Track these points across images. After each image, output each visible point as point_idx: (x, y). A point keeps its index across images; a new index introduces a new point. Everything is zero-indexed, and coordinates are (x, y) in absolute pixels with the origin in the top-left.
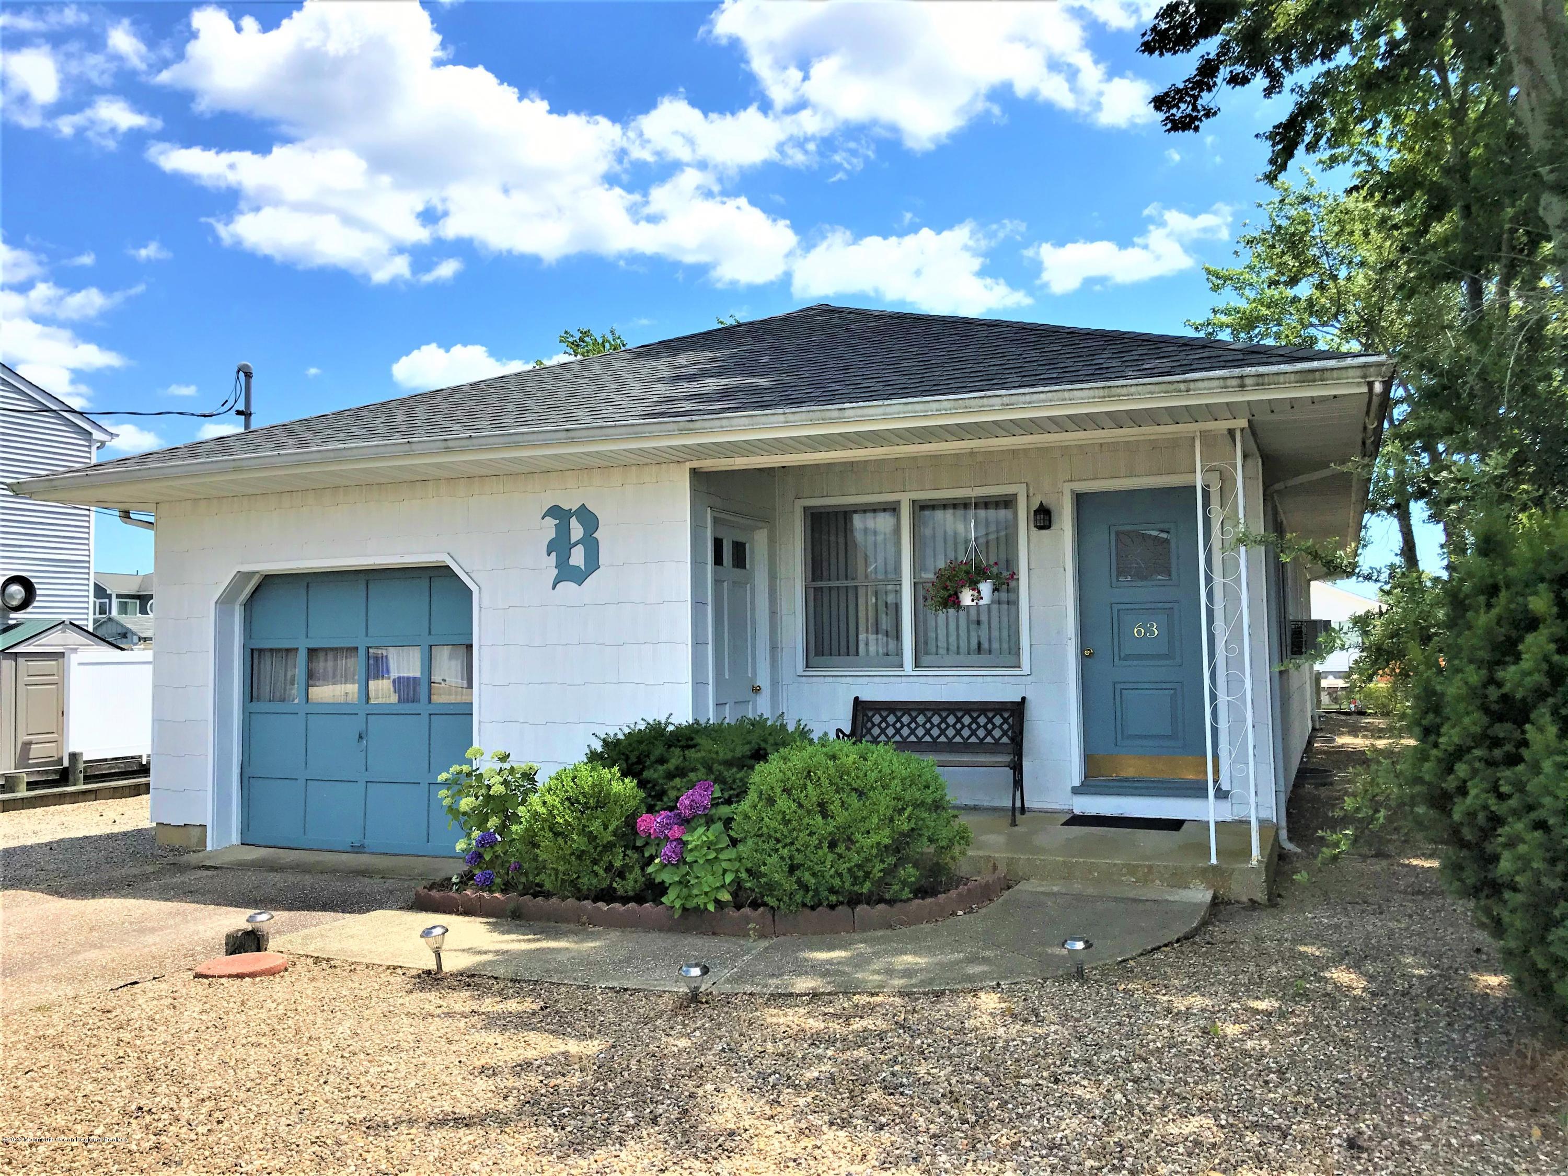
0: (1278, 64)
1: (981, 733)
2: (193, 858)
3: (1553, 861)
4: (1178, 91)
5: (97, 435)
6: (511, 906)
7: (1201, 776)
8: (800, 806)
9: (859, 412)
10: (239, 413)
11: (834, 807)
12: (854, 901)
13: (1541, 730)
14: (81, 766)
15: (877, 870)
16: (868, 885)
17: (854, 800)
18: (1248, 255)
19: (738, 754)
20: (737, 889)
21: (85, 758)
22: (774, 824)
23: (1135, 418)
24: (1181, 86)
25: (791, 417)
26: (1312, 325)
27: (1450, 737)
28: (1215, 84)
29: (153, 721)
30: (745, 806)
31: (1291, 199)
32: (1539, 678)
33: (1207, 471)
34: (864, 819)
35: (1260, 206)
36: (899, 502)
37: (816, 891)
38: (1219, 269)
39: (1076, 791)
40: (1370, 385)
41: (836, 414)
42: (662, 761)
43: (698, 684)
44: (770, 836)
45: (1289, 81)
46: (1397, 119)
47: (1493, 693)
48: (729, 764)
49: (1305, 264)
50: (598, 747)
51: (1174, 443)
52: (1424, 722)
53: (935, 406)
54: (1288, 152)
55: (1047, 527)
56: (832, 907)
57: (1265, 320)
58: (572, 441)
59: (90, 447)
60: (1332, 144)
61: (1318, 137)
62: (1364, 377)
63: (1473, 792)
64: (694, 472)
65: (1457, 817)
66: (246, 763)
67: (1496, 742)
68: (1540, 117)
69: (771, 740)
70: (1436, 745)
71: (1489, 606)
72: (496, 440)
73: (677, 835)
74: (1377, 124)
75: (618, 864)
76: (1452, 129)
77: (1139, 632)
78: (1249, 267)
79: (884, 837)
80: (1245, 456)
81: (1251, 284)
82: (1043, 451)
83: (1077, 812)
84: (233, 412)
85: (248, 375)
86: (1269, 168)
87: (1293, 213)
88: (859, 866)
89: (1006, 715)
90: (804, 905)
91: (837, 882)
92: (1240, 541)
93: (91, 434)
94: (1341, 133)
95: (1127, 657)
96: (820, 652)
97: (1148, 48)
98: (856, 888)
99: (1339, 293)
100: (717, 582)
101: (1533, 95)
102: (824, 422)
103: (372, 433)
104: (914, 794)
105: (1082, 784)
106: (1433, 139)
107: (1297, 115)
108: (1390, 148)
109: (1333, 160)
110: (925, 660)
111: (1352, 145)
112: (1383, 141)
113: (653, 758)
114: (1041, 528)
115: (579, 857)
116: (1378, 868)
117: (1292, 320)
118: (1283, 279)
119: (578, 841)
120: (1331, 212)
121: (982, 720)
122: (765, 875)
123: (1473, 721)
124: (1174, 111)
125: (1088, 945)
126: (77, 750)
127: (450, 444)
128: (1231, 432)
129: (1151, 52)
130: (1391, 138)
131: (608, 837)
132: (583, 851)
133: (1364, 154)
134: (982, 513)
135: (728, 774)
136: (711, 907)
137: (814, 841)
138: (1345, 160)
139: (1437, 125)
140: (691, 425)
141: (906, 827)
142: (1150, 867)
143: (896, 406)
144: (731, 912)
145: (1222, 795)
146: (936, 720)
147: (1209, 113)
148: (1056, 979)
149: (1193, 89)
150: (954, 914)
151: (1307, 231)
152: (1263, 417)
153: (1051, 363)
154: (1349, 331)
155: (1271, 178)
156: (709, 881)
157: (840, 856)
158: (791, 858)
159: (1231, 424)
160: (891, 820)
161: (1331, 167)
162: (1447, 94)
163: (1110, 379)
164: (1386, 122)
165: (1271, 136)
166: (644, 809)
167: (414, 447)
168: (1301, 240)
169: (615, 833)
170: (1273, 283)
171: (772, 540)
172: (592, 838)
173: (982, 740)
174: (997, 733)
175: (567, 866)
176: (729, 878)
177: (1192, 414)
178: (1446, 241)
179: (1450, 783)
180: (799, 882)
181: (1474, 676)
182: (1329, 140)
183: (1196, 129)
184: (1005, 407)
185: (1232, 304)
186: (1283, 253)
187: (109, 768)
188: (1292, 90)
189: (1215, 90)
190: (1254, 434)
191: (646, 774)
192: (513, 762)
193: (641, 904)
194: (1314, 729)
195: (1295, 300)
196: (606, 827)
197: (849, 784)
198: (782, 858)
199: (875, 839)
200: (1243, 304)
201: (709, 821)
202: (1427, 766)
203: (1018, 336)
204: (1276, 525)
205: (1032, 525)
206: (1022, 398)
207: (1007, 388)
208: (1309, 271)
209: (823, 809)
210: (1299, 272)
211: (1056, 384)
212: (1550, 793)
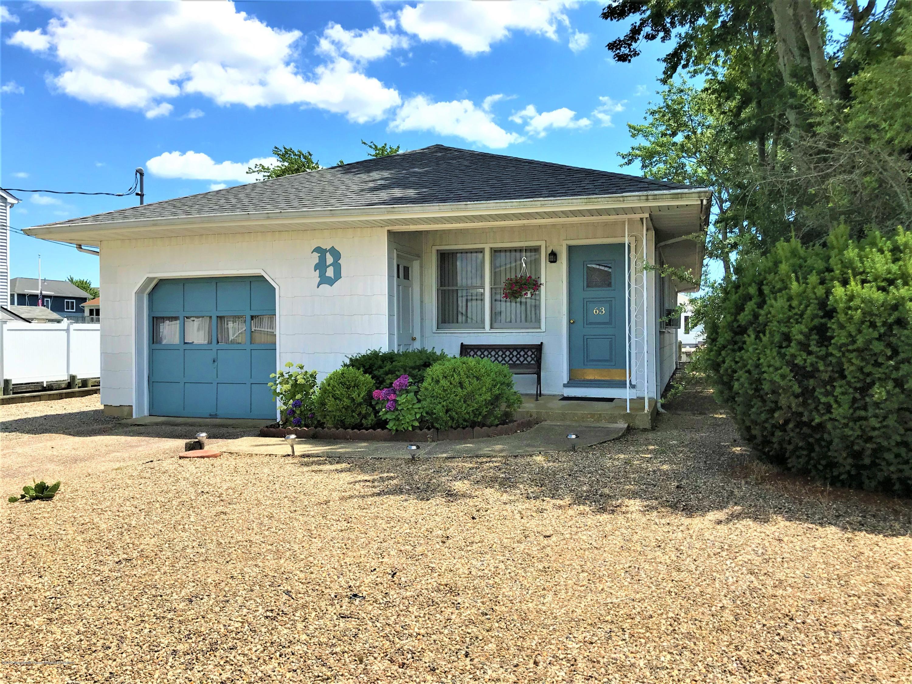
0: (668, 25)
1: (522, 359)
2: (129, 421)
3: (751, 384)
4: (620, 41)
5: (10, 200)
6: (311, 433)
7: (623, 379)
8: (451, 384)
9: (475, 206)
10: (137, 194)
11: (466, 384)
12: (473, 425)
13: (749, 336)
14: (11, 387)
15: (484, 411)
16: (480, 417)
17: (475, 382)
18: (650, 119)
19: (418, 364)
20: (421, 420)
21: (13, 382)
22: (440, 392)
23: (599, 212)
24: (622, 39)
25: (442, 207)
26: (683, 157)
27: (721, 341)
28: (638, 39)
29: (101, 354)
30: (425, 384)
31: (674, 90)
32: (750, 317)
33: (630, 236)
34: (479, 389)
35: (658, 93)
36: (484, 248)
37: (457, 420)
38: (635, 125)
39: (565, 386)
40: (702, 201)
41: (464, 206)
42: (381, 367)
43: (391, 334)
44: (437, 397)
45: (674, 32)
46: (728, 53)
47: (735, 325)
48: (413, 368)
49: (680, 125)
50: (348, 362)
51: (615, 223)
52: (712, 337)
53: (510, 204)
54: (674, 69)
55: (555, 262)
56: (464, 428)
57: (659, 153)
58: (333, 216)
59: (6, 206)
60: (696, 64)
61: (688, 61)
62: (699, 197)
63: (727, 361)
64: (389, 231)
65: (721, 372)
66: (151, 376)
67: (735, 343)
68: (788, 68)
69: (431, 358)
70: (715, 345)
71: (736, 293)
72: (294, 214)
73: (393, 398)
74: (717, 56)
75: (364, 412)
76: (754, 61)
77: (596, 312)
78: (651, 124)
79: (488, 397)
80: (647, 230)
81: (652, 134)
82: (554, 225)
83: (565, 395)
84: (135, 194)
85: (142, 175)
86: (663, 76)
87: (675, 97)
88: (477, 409)
89: (533, 351)
90: (452, 427)
91: (467, 416)
92: (645, 268)
93: (6, 199)
94: (699, 59)
95: (591, 323)
96: (444, 321)
97: (605, 16)
98: (475, 419)
99: (697, 141)
100: (398, 286)
101: (786, 58)
102: (458, 210)
103: (222, 208)
104: (501, 378)
105: (568, 383)
106: (745, 65)
107: (678, 49)
108: (724, 67)
109: (695, 72)
110: (495, 325)
111: (705, 64)
112: (720, 63)
113: (376, 366)
114: (551, 262)
115: (346, 409)
116: (700, 418)
117: (673, 154)
118: (669, 132)
119: (347, 402)
120: (695, 98)
121: (522, 353)
122: (435, 414)
123: (728, 335)
124: (618, 51)
125: (577, 437)
126: (8, 378)
127: (270, 215)
128: (642, 219)
129: (606, 19)
130: (725, 62)
131: (360, 400)
132: (348, 406)
133: (711, 70)
134: (528, 254)
135: (415, 372)
136: (410, 429)
137: (458, 398)
138: (701, 72)
139: (746, 58)
140: (393, 210)
141: (497, 392)
142: (600, 414)
143: (492, 203)
144: (418, 431)
145: (633, 387)
146: (500, 353)
147: (636, 54)
148: (563, 451)
149: (628, 40)
150: (516, 432)
151: (682, 107)
152: (656, 213)
153: (562, 184)
154: (701, 162)
155: (664, 82)
156: (409, 417)
157: (468, 405)
158: (447, 406)
159: (642, 216)
160: (491, 390)
161: (694, 76)
162: (752, 43)
163: (589, 194)
164: (722, 54)
165: (665, 60)
166: (374, 388)
167: (251, 216)
168: (679, 113)
169: (363, 398)
170: (664, 135)
171: (421, 267)
172: (353, 400)
173: (522, 362)
174: (529, 359)
175: (340, 413)
176: (418, 416)
177: (625, 211)
178: (749, 119)
179: (720, 359)
180: (450, 416)
181: (729, 318)
182: (693, 61)
183: (630, 61)
184: (542, 206)
185: (642, 145)
186: (669, 119)
187: (26, 388)
188: (676, 36)
189: (638, 42)
190: (651, 220)
191: (376, 373)
192: (305, 369)
193: (375, 430)
194: (676, 369)
195: (675, 144)
196: (359, 396)
197: (472, 374)
198: (443, 406)
199: (484, 397)
200: (647, 144)
201: (408, 392)
202: (712, 354)
203: (544, 170)
204: (660, 261)
205: (548, 260)
206: (550, 202)
207: (543, 197)
208: (682, 129)
209: (461, 384)
210: (677, 129)
211: (565, 196)
212: (751, 359)
